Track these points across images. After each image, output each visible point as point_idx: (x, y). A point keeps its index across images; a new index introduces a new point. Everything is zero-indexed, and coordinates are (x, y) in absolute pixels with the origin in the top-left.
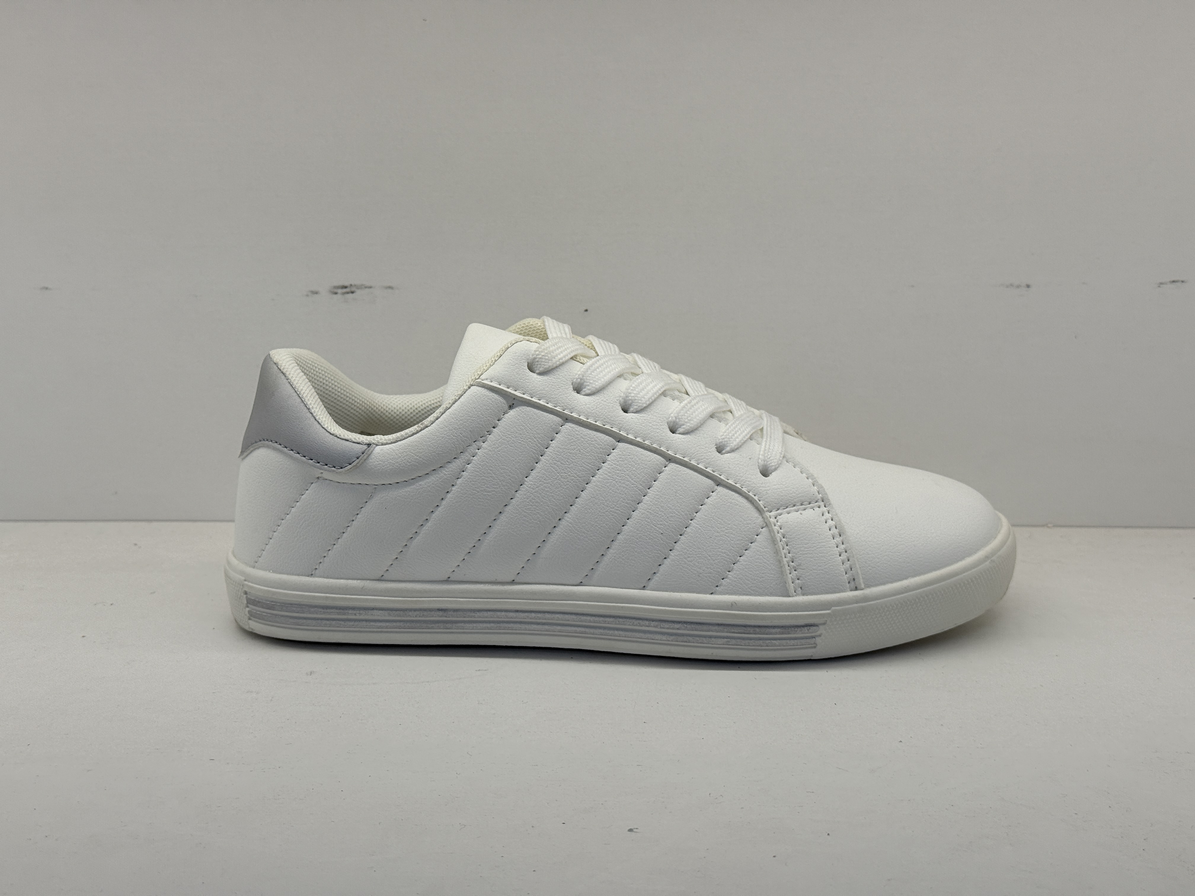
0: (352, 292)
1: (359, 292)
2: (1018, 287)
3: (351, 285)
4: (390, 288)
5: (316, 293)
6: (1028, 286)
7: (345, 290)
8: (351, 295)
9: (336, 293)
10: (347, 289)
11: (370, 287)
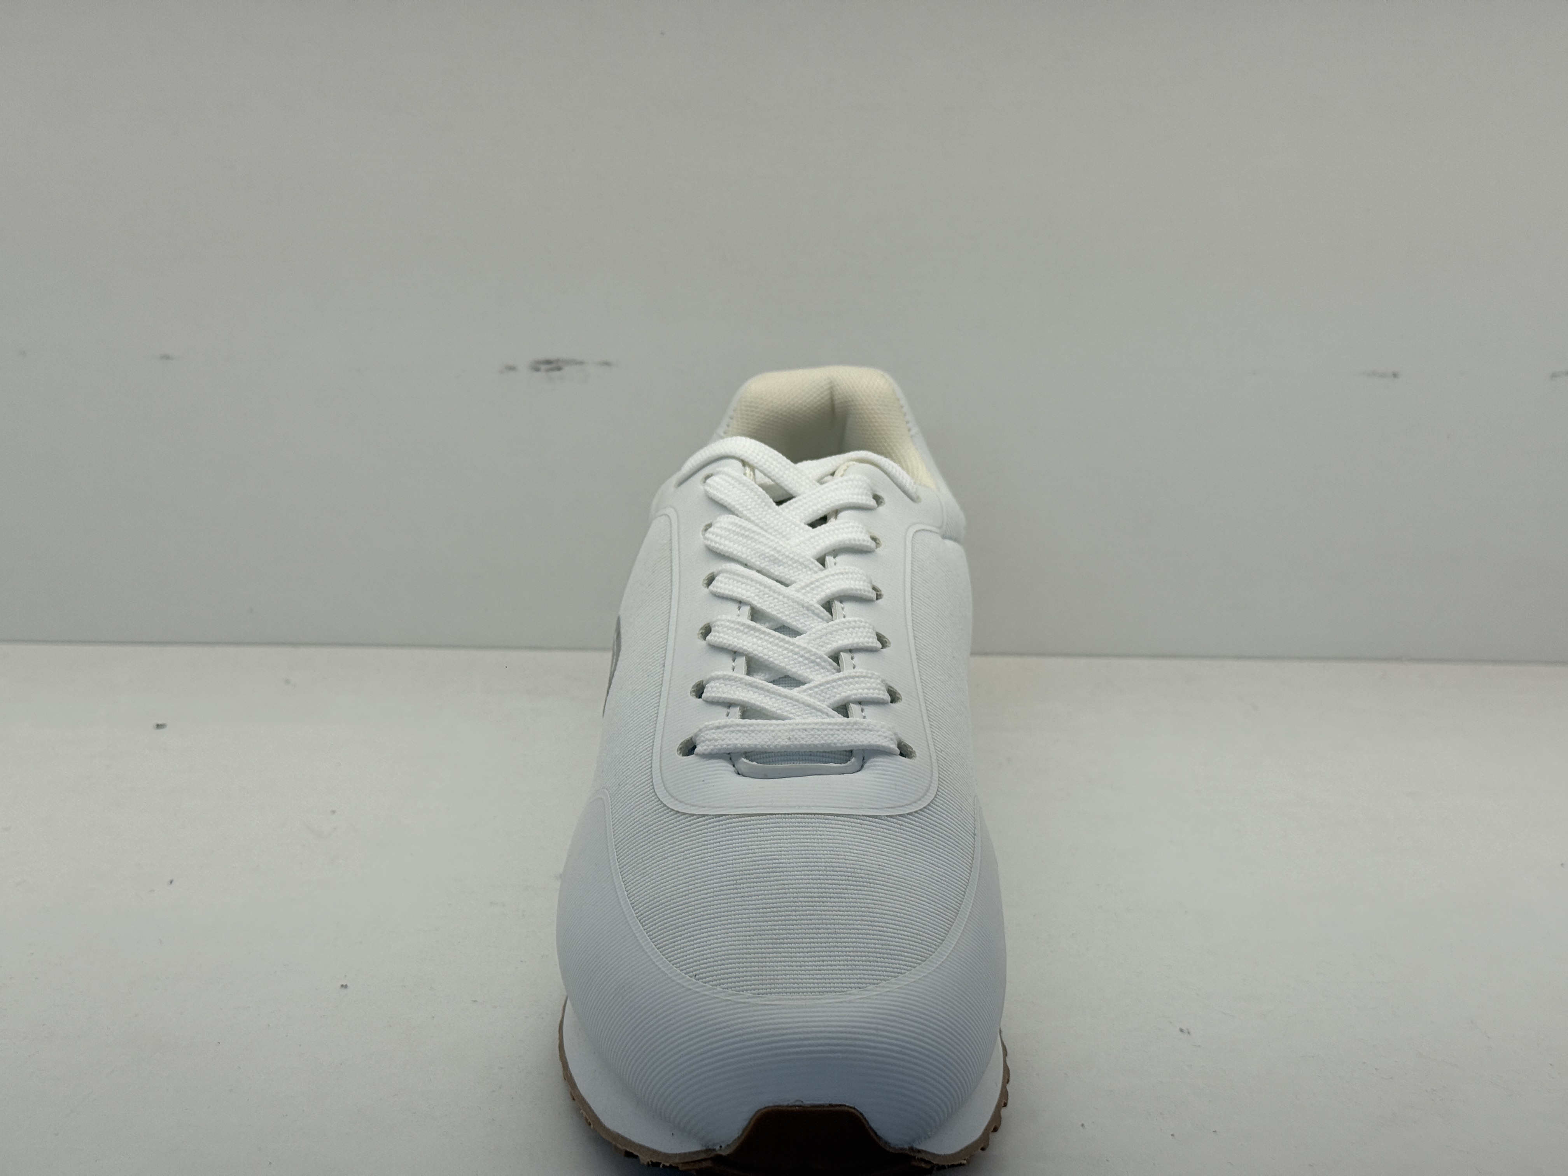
0: (559, 369)
1: (567, 369)
2: (1383, 375)
3: (558, 361)
4: (607, 364)
5: (511, 368)
6: (1395, 375)
7: (549, 366)
8: (556, 374)
9: (537, 370)
10: (553, 365)
11: (581, 363)
